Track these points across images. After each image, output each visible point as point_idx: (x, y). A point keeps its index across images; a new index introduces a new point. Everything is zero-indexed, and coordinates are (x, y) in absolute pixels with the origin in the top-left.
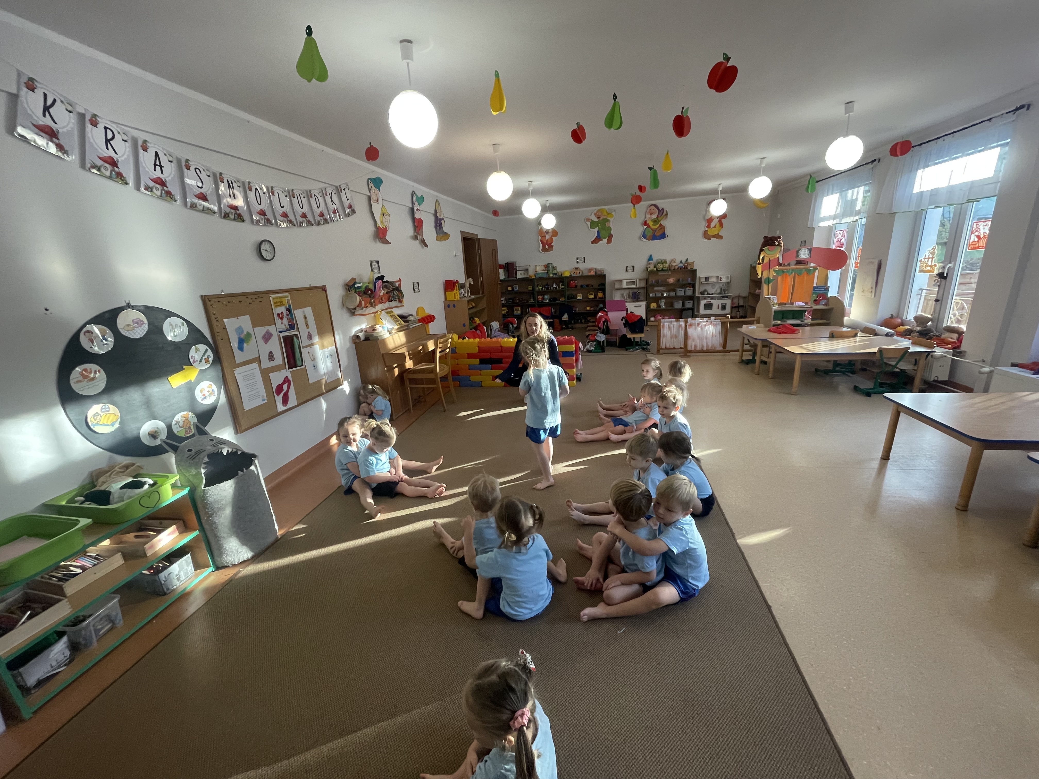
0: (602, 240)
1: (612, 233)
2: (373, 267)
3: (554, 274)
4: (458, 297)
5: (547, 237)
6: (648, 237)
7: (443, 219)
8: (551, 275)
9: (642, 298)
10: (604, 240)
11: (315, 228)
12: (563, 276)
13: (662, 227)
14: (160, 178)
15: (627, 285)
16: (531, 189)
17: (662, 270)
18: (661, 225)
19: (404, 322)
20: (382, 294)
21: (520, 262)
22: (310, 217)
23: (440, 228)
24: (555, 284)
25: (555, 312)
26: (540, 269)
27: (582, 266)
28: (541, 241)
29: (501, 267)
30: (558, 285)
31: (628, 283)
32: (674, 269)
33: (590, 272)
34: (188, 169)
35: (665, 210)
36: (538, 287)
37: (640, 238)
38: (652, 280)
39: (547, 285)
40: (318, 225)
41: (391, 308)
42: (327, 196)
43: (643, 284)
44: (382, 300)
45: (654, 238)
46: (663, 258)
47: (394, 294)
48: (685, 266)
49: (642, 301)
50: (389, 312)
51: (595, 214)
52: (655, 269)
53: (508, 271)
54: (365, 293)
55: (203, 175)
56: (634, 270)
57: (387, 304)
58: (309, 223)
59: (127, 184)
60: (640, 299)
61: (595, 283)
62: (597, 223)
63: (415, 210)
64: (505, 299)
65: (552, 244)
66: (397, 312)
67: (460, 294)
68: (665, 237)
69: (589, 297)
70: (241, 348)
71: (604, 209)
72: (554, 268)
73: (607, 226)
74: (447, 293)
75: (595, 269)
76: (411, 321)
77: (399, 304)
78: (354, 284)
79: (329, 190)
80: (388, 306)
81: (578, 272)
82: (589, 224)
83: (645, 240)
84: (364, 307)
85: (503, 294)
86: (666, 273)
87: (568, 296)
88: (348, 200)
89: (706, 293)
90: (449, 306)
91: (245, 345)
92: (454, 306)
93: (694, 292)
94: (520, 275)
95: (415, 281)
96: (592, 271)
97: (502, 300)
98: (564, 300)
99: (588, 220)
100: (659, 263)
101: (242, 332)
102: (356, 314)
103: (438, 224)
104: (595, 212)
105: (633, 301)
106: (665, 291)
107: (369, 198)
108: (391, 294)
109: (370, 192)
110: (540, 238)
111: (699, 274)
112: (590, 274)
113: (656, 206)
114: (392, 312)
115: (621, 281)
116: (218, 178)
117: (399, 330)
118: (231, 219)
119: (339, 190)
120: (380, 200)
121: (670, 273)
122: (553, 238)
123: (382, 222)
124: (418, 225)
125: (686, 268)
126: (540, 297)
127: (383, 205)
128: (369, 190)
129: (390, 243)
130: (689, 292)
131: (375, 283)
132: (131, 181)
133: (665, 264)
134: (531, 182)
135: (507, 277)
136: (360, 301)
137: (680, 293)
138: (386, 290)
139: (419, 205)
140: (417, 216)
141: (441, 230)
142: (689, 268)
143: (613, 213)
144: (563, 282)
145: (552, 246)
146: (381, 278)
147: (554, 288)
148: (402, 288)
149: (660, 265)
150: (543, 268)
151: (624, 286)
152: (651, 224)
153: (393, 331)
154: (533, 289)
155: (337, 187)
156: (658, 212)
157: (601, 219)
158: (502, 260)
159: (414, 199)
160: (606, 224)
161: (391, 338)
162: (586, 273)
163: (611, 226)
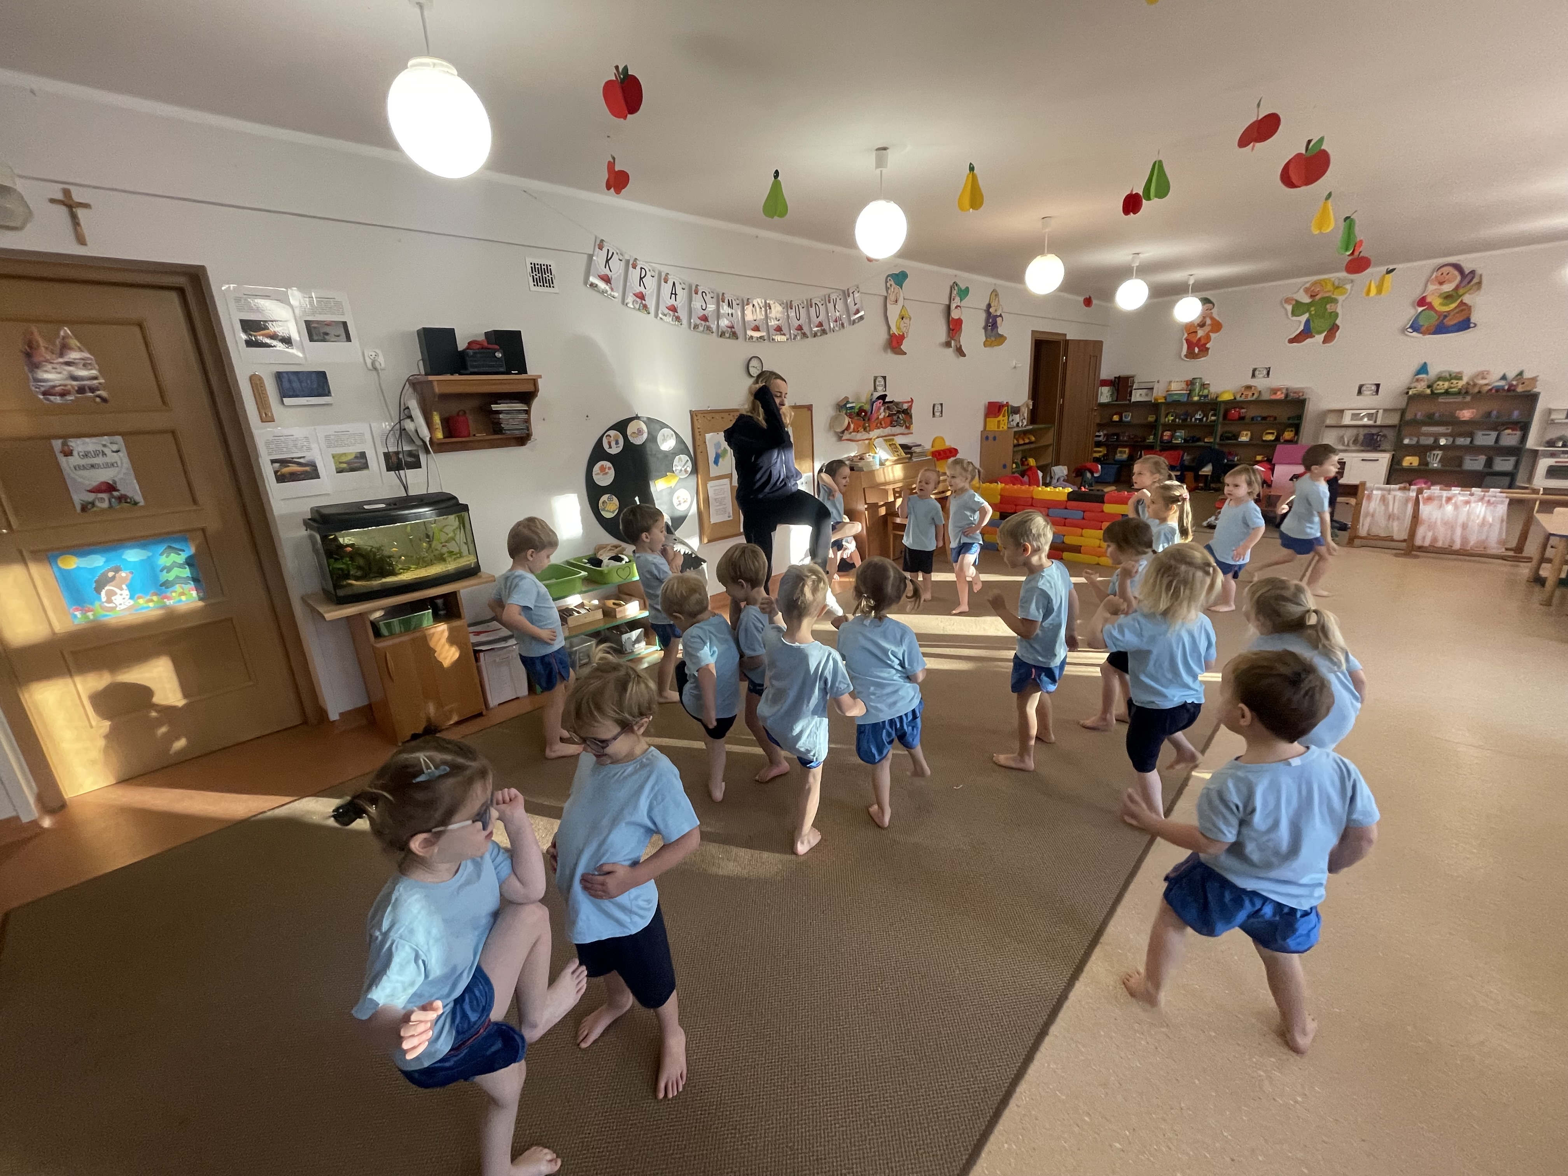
0: (1312, 336)
1: (1338, 322)
2: (877, 383)
3: (1200, 396)
4: (1004, 427)
5: (1201, 333)
6: (1423, 329)
7: (1001, 316)
8: (1196, 399)
9: (1386, 445)
10: (1317, 336)
11: (810, 340)
12: (1220, 399)
13: (1465, 309)
14: (673, 306)
15: (1352, 419)
16: (1136, 264)
17: (1447, 393)
18: (1462, 303)
19: (906, 453)
20: (881, 417)
21: (1142, 376)
22: (806, 329)
23: (992, 330)
24: (1200, 413)
25: (1193, 460)
26: (1177, 387)
27: (1262, 383)
28: (1187, 340)
29: (1104, 383)
30: (1206, 415)
31: (1355, 416)
32: (1479, 392)
33: (1275, 394)
34: (696, 293)
35: (1479, 272)
36: (1166, 417)
37: (1403, 331)
38: (1418, 412)
39: (1187, 414)
40: (814, 337)
41: (894, 435)
42: (830, 302)
43: (1394, 420)
44: (881, 424)
45: (1440, 329)
46: (1455, 369)
47: (898, 417)
48: (1511, 385)
49: (1384, 451)
50: (889, 440)
51: (1307, 290)
52: (1428, 391)
53: (1118, 391)
54: (858, 414)
55: (708, 298)
56: (1377, 391)
57: (888, 430)
58: (804, 335)
59: (649, 313)
60: (1381, 448)
61: (1283, 415)
62: (1309, 305)
63: (953, 306)
64: (1105, 435)
65: (1208, 346)
66: (900, 440)
67: (1009, 422)
68: (1469, 327)
69: (1264, 439)
70: (716, 462)
71: (1329, 279)
72: (1204, 386)
73: (1329, 311)
74: (988, 419)
75: (1287, 389)
76: (915, 452)
77: (906, 431)
78: (846, 404)
79: (833, 297)
80: (891, 433)
81: (1250, 394)
82: (1289, 308)
83: (1415, 334)
84: (854, 431)
85: (1100, 426)
86: (1459, 399)
87: (1221, 436)
88: (855, 304)
89: (1560, 444)
90: (987, 438)
91: (721, 460)
92: (995, 438)
93: (1524, 438)
94: (1137, 396)
95: (938, 402)
96: (1279, 393)
97: (1099, 436)
98: (1212, 440)
99: (1288, 301)
100: (1440, 378)
101: (720, 447)
102: (843, 438)
103: (991, 323)
104: (1307, 285)
105: (1363, 451)
106: (1444, 435)
107: (886, 298)
108: (895, 418)
109: (887, 292)
110: (1186, 335)
111: (1541, 406)
112: (1274, 397)
113: (1457, 267)
114: (893, 440)
115: (1341, 412)
116: (720, 299)
117: (897, 462)
118: (727, 338)
119: (846, 294)
120: (901, 301)
121: (1468, 398)
122: (1211, 334)
123: (899, 328)
124: (954, 327)
125: (1511, 389)
126: (1167, 434)
127: (903, 306)
128: (887, 289)
129: (905, 354)
130: (1510, 438)
131: (874, 402)
132: (652, 310)
133: (1455, 382)
134: (1138, 254)
135: (1115, 398)
136: (849, 423)
137: (1485, 439)
138: (887, 412)
139: (961, 301)
140: (955, 315)
141: (996, 330)
142: (1520, 389)
143: (1348, 287)
144: (1215, 410)
145: (1208, 349)
146: (883, 397)
147: (1196, 419)
148: (914, 412)
149: (1441, 383)
150: (1184, 385)
151: (1347, 420)
152: (1437, 303)
153: (887, 463)
154: (1156, 421)
155: (844, 292)
156: (1459, 278)
157: (1318, 297)
158: (1107, 372)
159: (955, 292)
160: (1328, 306)
161: (881, 470)
162: (1266, 396)
163: (1339, 310)
